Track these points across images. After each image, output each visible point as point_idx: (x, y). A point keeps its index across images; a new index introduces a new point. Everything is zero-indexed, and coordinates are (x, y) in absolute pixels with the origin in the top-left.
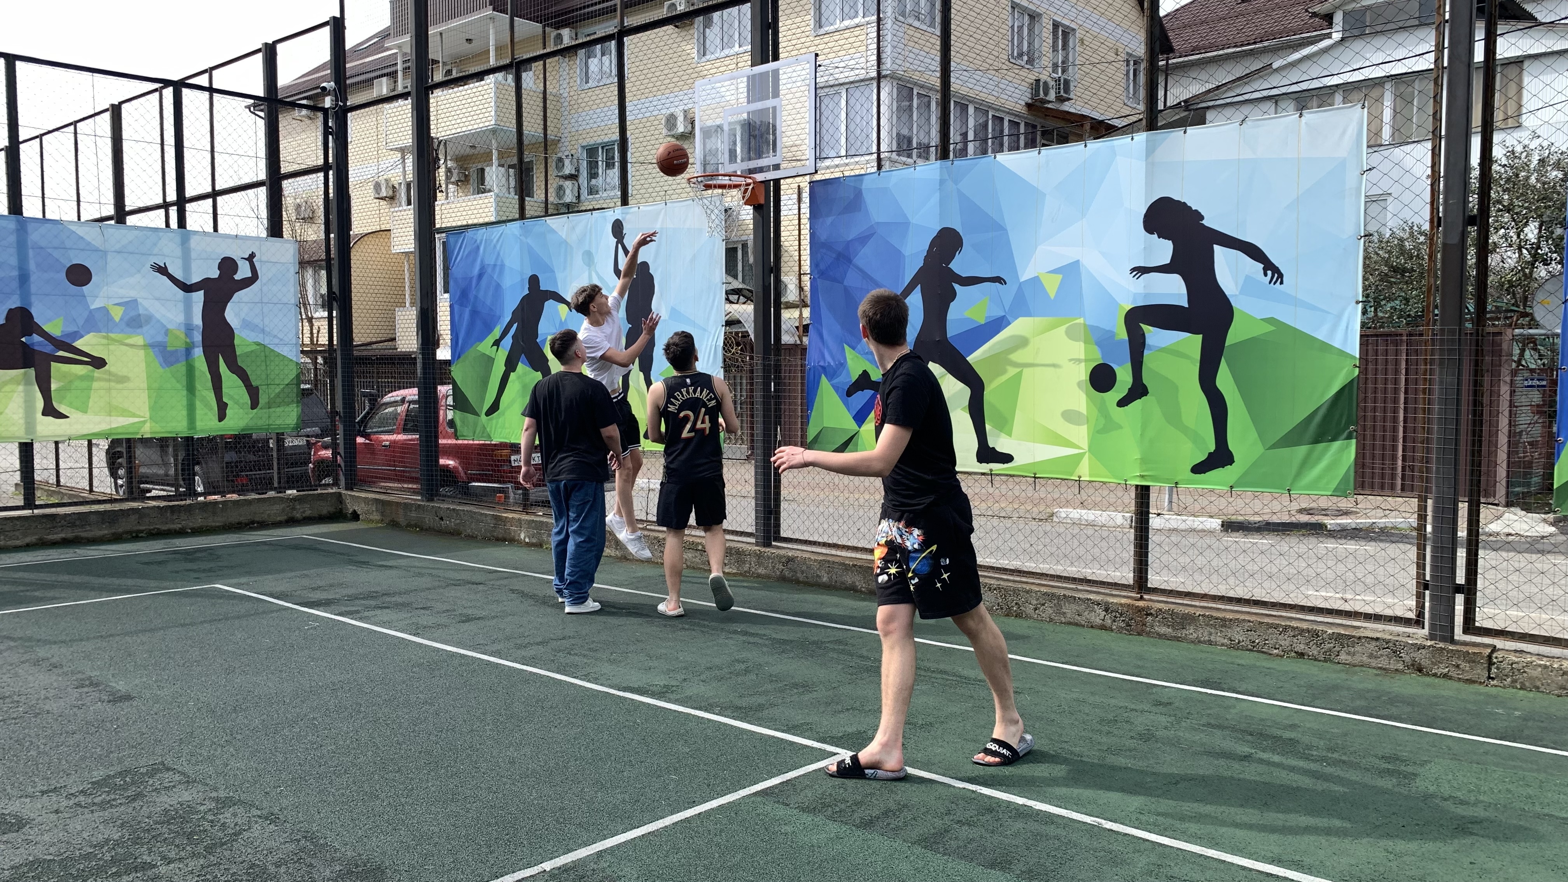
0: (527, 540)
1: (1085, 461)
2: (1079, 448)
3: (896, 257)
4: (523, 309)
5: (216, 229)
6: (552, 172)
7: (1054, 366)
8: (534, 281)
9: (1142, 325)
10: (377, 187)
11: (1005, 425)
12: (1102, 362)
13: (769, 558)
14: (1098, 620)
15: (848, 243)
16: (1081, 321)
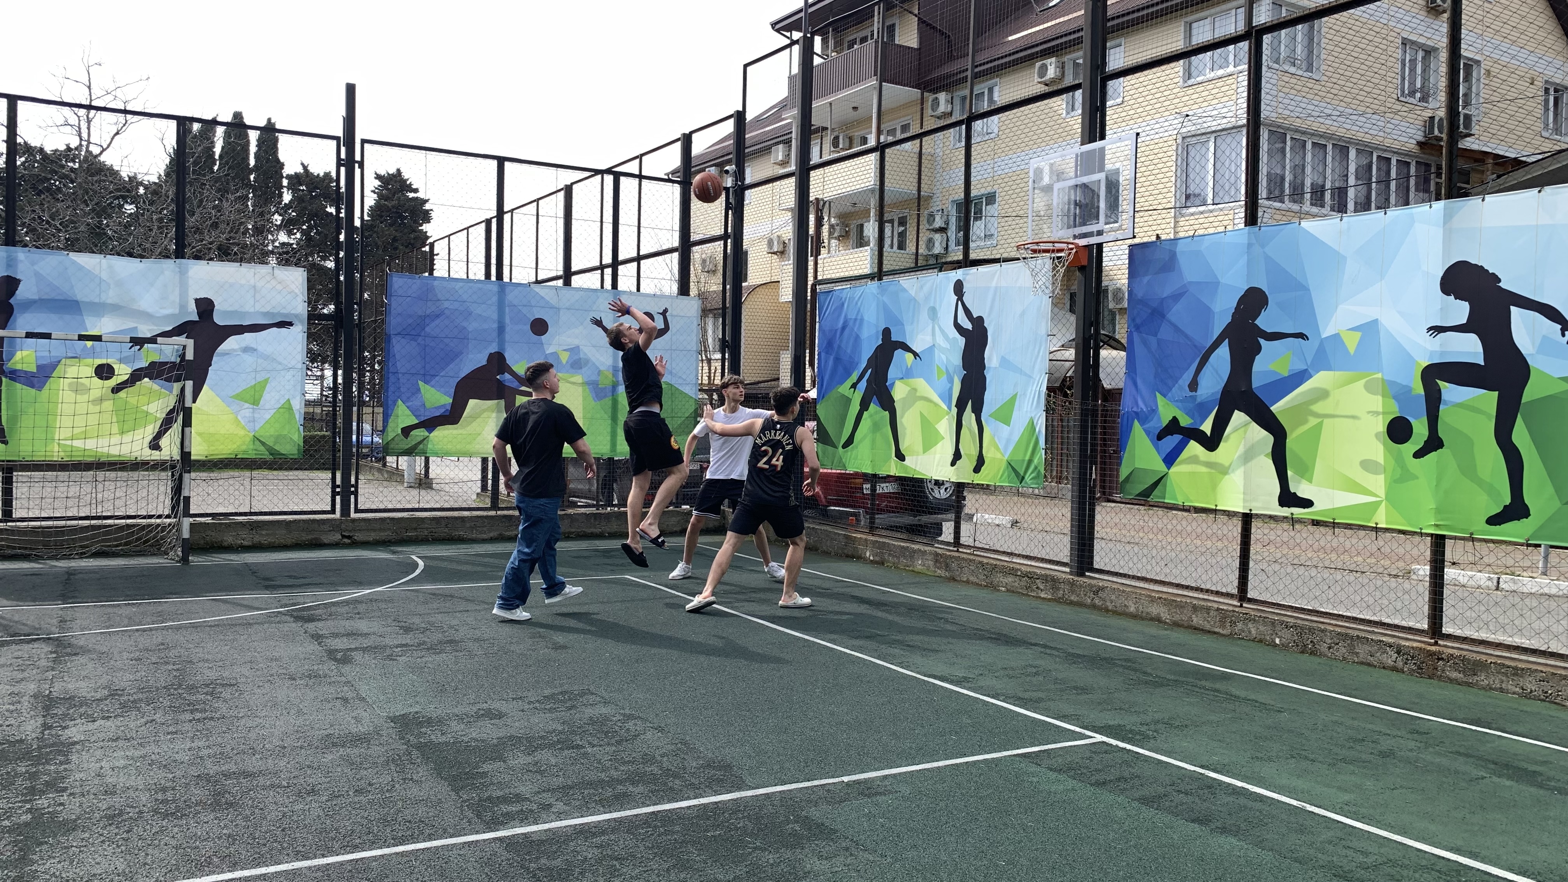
0: (871, 558)
1: (1382, 509)
2: (1376, 496)
3: (1206, 313)
4: (876, 357)
5: (638, 290)
6: (924, 225)
7: (1353, 417)
8: (887, 332)
9: (1438, 381)
10: (770, 243)
11: (1306, 472)
12: (1399, 415)
13: (1081, 586)
14: (1389, 661)
15: (1162, 300)
16: (1379, 375)
